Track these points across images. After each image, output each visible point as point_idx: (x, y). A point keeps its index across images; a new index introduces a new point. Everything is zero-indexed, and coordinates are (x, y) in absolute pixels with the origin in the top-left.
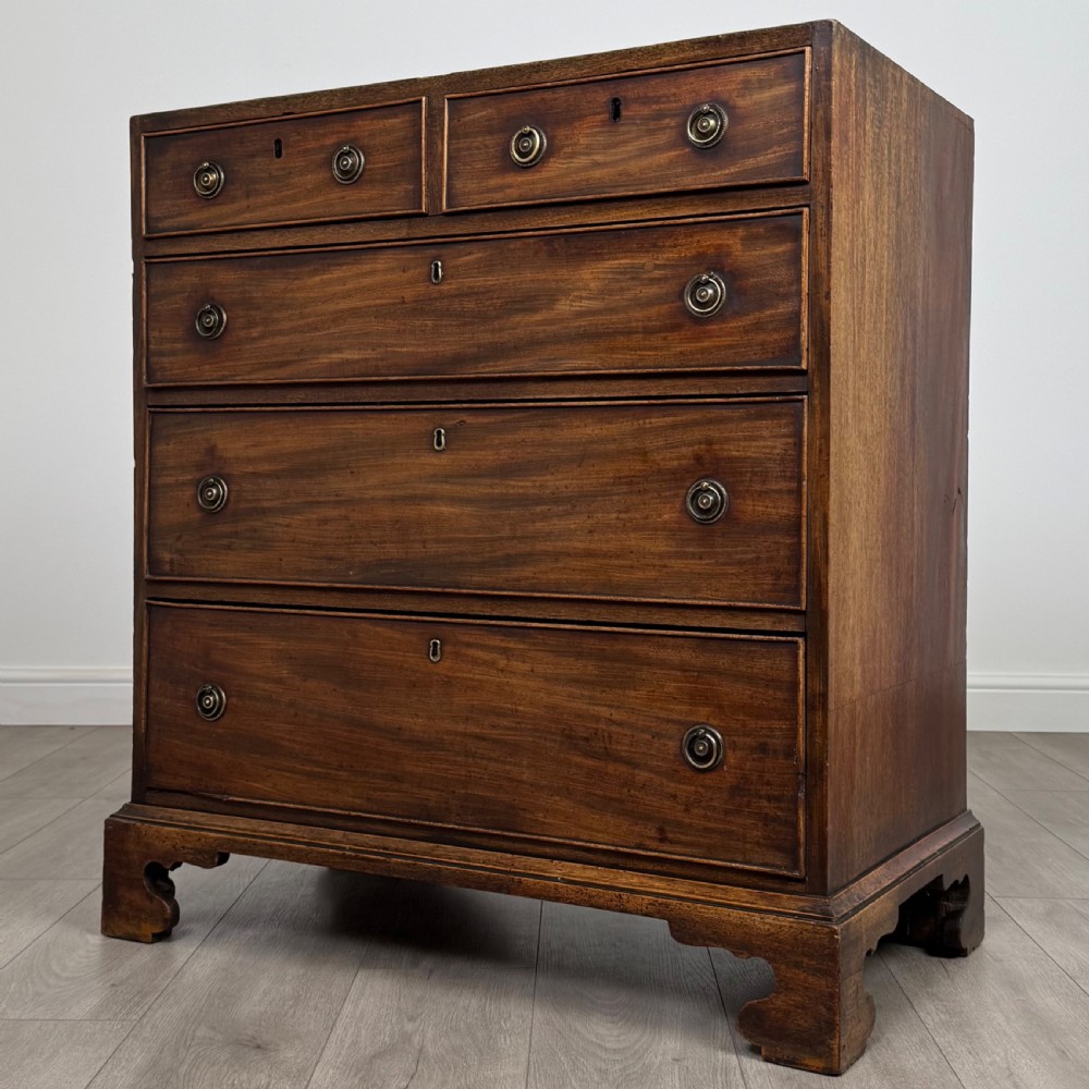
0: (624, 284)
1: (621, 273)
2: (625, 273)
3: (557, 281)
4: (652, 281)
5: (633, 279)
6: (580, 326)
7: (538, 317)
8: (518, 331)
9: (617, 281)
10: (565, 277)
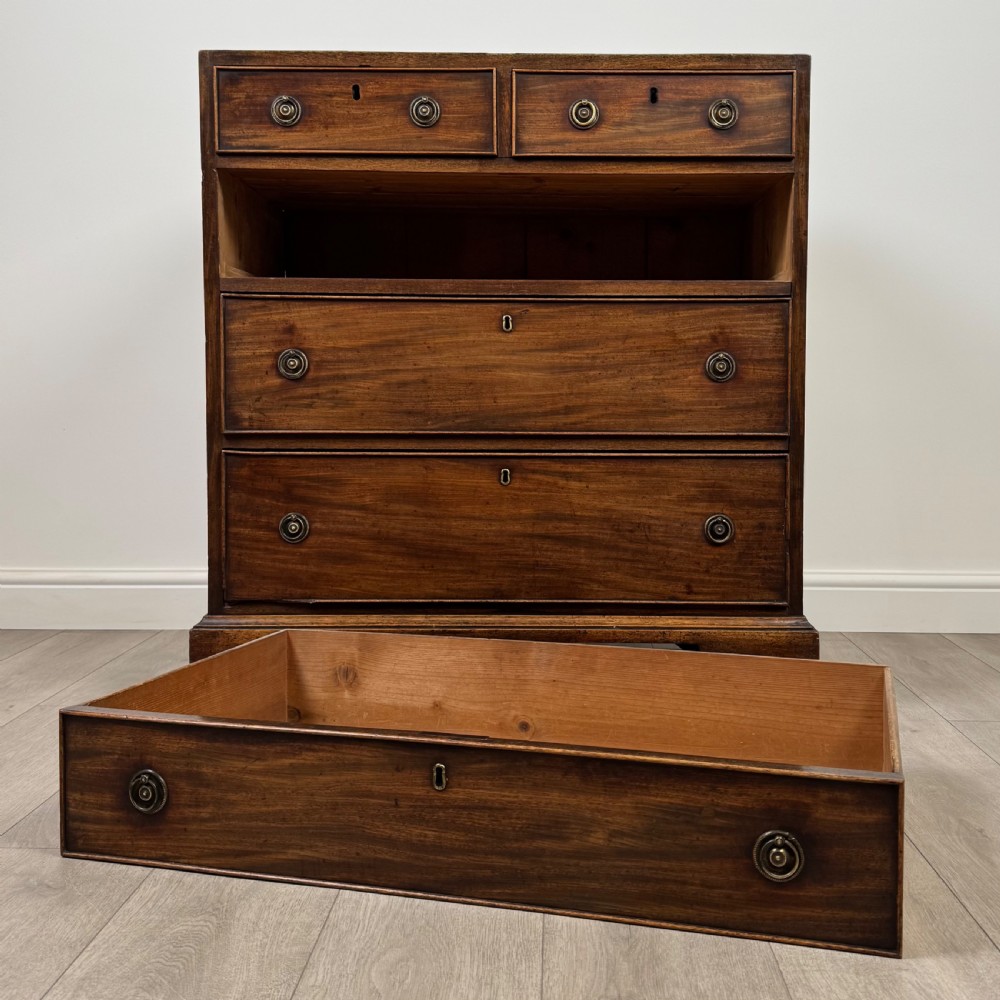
0: (677, 827)
1: (672, 813)
2: (678, 815)
3: (592, 811)
4: (712, 829)
5: (688, 823)
6: (621, 867)
8: (544, 860)
9: (667, 822)
10: (601, 807)
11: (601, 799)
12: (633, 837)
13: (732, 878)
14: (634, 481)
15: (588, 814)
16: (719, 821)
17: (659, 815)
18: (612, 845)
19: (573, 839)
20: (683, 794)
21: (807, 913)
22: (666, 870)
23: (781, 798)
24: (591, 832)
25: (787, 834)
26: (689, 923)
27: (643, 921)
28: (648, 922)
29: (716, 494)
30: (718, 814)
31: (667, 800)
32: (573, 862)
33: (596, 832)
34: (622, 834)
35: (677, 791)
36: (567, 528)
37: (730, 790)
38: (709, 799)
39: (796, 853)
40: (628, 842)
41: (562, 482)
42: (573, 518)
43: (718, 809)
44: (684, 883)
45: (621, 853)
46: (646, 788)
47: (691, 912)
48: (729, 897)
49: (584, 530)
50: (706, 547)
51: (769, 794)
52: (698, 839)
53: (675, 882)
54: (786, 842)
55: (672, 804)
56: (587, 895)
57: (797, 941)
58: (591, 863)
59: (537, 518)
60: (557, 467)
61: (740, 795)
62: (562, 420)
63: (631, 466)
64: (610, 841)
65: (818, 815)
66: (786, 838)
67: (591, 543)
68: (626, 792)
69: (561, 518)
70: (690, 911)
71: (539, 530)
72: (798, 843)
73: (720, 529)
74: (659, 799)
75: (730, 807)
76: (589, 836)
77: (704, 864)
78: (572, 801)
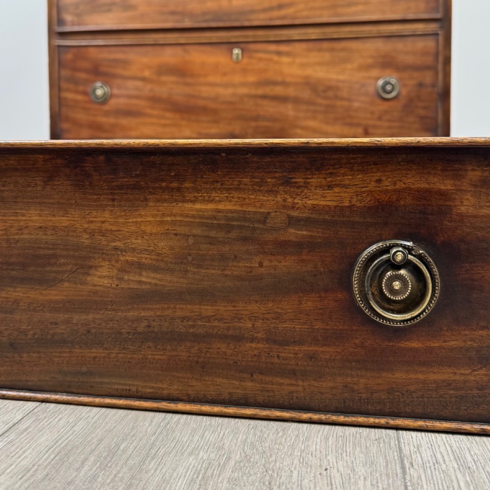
0: (227, 248)
1: (220, 227)
2: (229, 228)
3: (92, 234)
4: (283, 247)
5: (245, 239)
6: (138, 320)
7: (54, 294)
8: (17, 317)
9: (212, 241)
10: (106, 226)
11: (107, 215)
12: (156, 269)
13: (318, 325)
14: (327, 56)
15: (85, 239)
16: (294, 234)
17: (197, 231)
18: (124, 285)
19: (62, 281)
20: (236, 195)
21: (445, 377)
22: (209, 319)
23: (400, 185)
24: (91, 267)
25: (410, 244)
26: (247, 405)
27: (172, 406)
28: (181, 406)
29: (387, 63)
30: (293, 222)
31: (211, 206)
32: (62, 317)
33: (96, 267)
34: (140, 267)
35: (228, 190)
36: (279, 90)
37: (313, 181)
38: (279, 199)
39: (428, 275)
40: (149, 278)
41: (276, 58)
42: (284, 84)
43: (295, 214)
44: (239, 338)
45: (139, 297)
46: (179, 189)
47: (250, 386)
48: (312, 357)
49: (291, 92)
50: (379, 101)
51: (379, 181)
52: (261, 265)
53: (224, 338)
54: (410, 257)
55: (219, 211)
56: (84, 369)
57: (429, 424)
58: (90, 317)
59: (259, 84)
60: (272, 47)
61: (330, 187)
62: (276, 14)
63: (326, 45)
64: (121, 279)
65: (463, 209)
66: (410, 250)
67: (296, 101)
68: (146, 200)
69: (275, 83)
70: (249, 384)
71: (260, 91)
72: (430, 259)
73: (389, 88)
74: (198, 206)
75: (314, 208)
76: (88, 274)
77: (270, 305)
78: (63, 221)
